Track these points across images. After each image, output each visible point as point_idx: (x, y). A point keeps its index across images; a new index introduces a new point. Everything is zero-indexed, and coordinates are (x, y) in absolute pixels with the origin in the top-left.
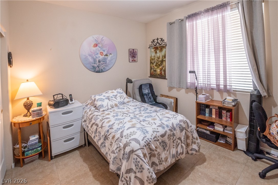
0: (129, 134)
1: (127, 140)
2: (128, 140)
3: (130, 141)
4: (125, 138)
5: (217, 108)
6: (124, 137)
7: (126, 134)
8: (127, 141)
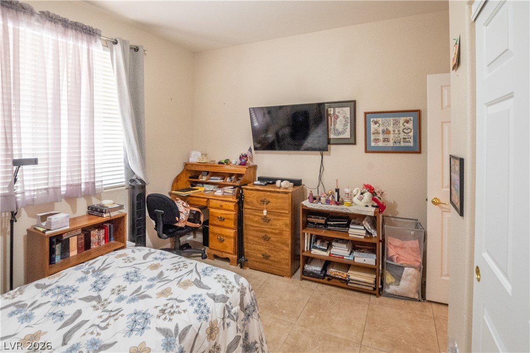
0: (224, 284)
1: (235, 290)
2: (237, 287)
3: (240, 284)
4: (230, 293)
5: (80, 232)
6: (228, 295)
7: (224, 289)
8: (239, 290)
